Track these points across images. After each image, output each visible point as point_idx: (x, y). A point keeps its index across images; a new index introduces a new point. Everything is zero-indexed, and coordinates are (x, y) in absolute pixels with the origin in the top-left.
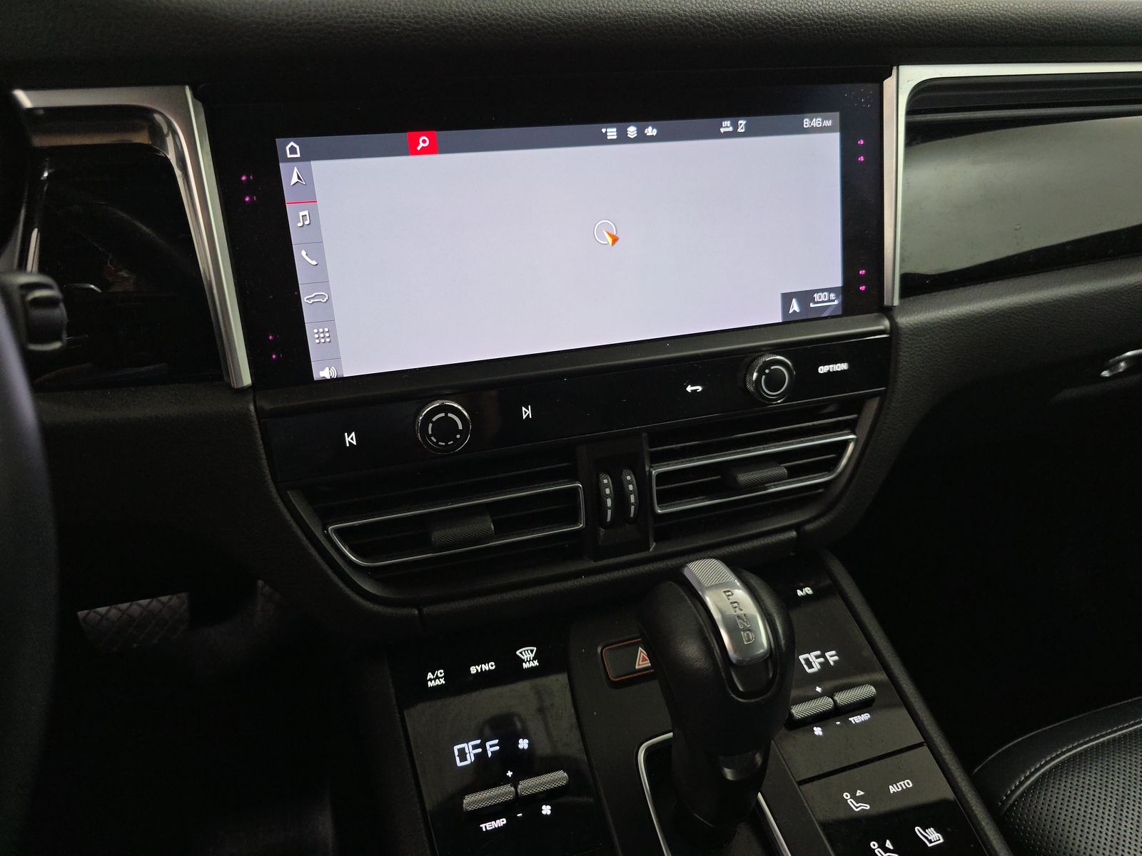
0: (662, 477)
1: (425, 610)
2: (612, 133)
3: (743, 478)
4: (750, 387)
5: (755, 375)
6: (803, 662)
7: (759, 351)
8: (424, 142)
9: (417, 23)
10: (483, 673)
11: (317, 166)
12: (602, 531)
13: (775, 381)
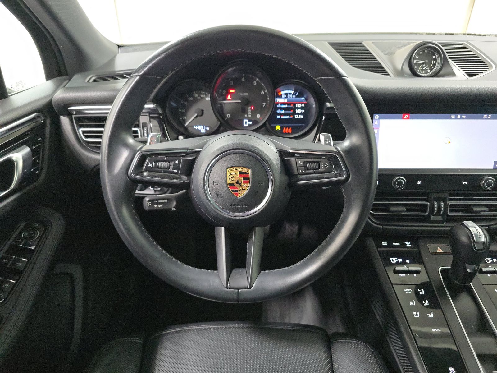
0: (451, 205)
1: (384, 227)
2: (453, 116)
3: (475, 209)
4: (481, 185)
5: (483, 182)
6: (486, 260)
7: (485, 175)
8: (406, 116)
9: (416, 94)
10: (396, 245)
11: (381, 121)
12: (432, 216)
13: (489, 185)
